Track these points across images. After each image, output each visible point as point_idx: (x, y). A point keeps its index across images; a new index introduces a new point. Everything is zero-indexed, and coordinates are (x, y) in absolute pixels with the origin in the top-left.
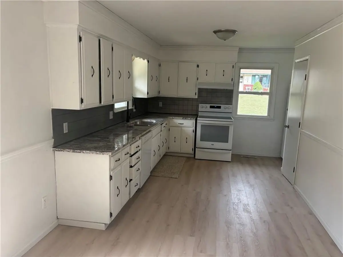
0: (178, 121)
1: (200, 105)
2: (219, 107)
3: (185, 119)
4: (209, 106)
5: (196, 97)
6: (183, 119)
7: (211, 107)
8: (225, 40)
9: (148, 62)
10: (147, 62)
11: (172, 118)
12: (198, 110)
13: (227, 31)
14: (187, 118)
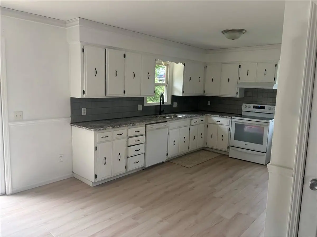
0: (216, 118)
1: (244, 105)
2: (264, 108)
3: (222, 117)
4: (252, 106)
5: (238, 96)
6: (219, 117)
7: (255, 107)
8: (234, 40)
9: (185, 65)
10: (183, 65)
11: (209, 115)
12: (241, 110)
13: (233, 31)
14: (223, 116)
